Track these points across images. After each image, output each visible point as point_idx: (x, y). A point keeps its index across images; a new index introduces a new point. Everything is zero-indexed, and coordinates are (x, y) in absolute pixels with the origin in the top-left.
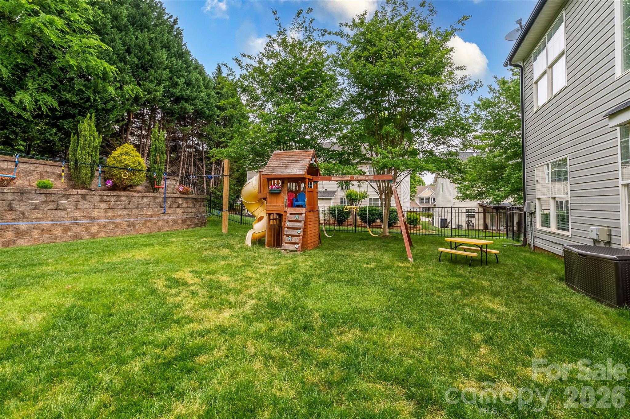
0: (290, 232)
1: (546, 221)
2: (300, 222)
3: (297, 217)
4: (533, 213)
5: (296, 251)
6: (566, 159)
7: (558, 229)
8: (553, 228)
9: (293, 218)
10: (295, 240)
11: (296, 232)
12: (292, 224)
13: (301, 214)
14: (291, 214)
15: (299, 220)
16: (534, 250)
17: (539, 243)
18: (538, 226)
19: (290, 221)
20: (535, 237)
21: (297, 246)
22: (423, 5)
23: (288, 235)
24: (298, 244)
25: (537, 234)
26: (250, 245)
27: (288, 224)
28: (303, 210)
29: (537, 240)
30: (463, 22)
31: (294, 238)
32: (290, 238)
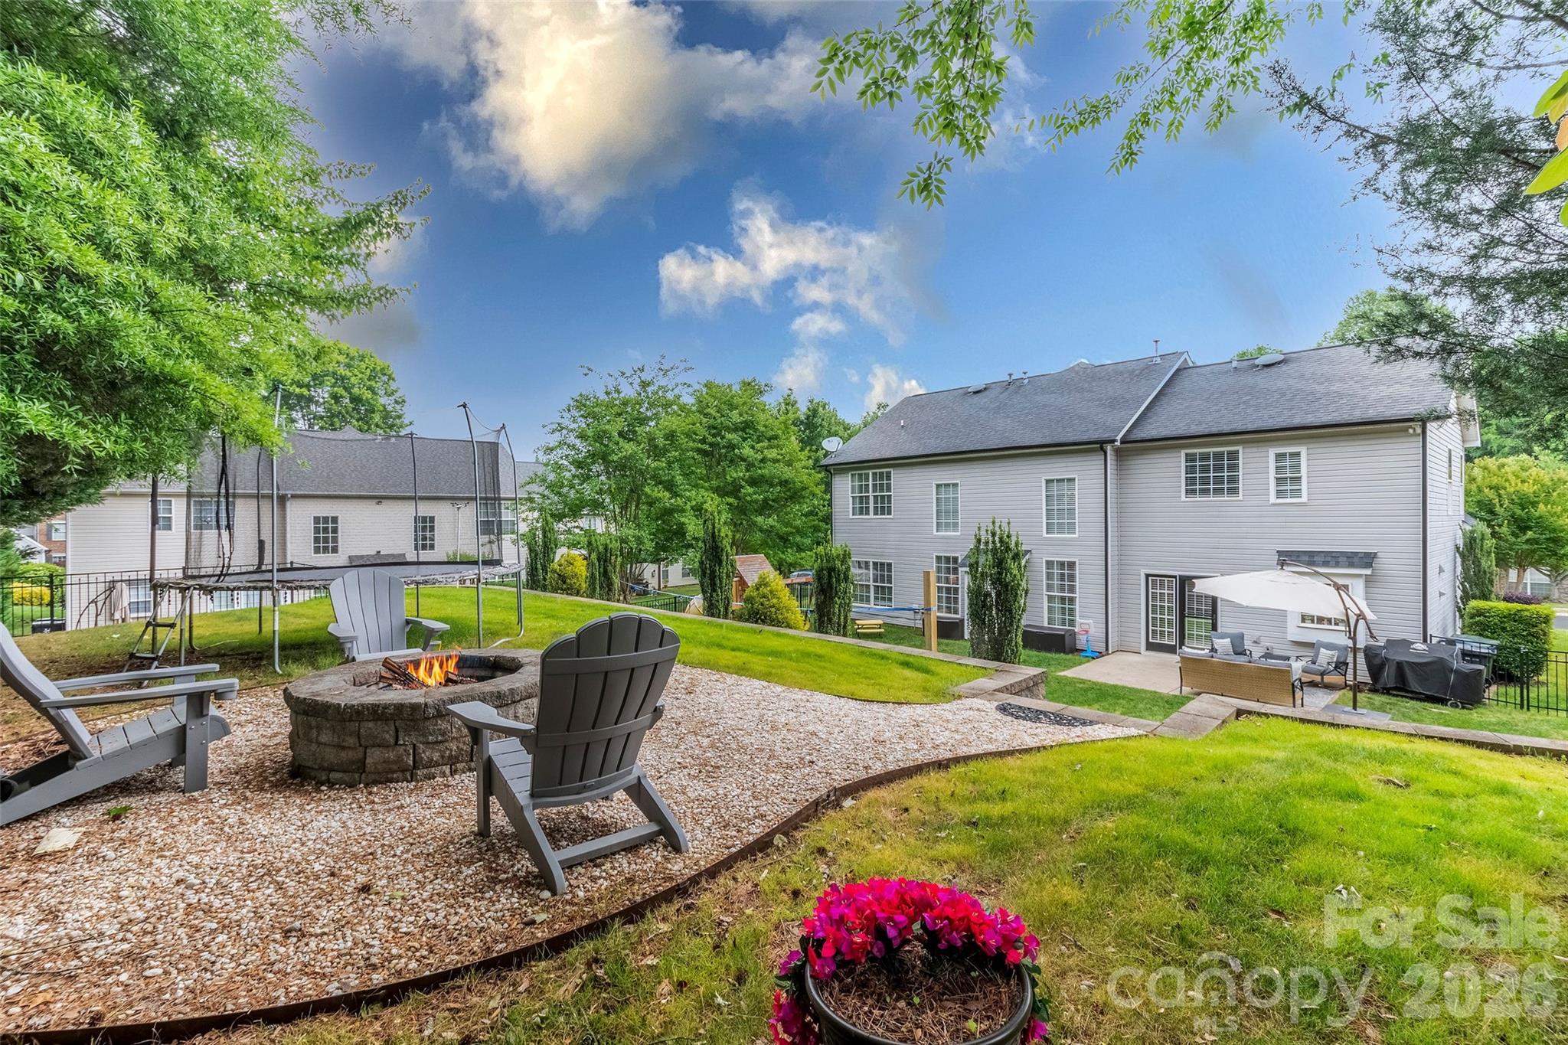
6: (890, 562)
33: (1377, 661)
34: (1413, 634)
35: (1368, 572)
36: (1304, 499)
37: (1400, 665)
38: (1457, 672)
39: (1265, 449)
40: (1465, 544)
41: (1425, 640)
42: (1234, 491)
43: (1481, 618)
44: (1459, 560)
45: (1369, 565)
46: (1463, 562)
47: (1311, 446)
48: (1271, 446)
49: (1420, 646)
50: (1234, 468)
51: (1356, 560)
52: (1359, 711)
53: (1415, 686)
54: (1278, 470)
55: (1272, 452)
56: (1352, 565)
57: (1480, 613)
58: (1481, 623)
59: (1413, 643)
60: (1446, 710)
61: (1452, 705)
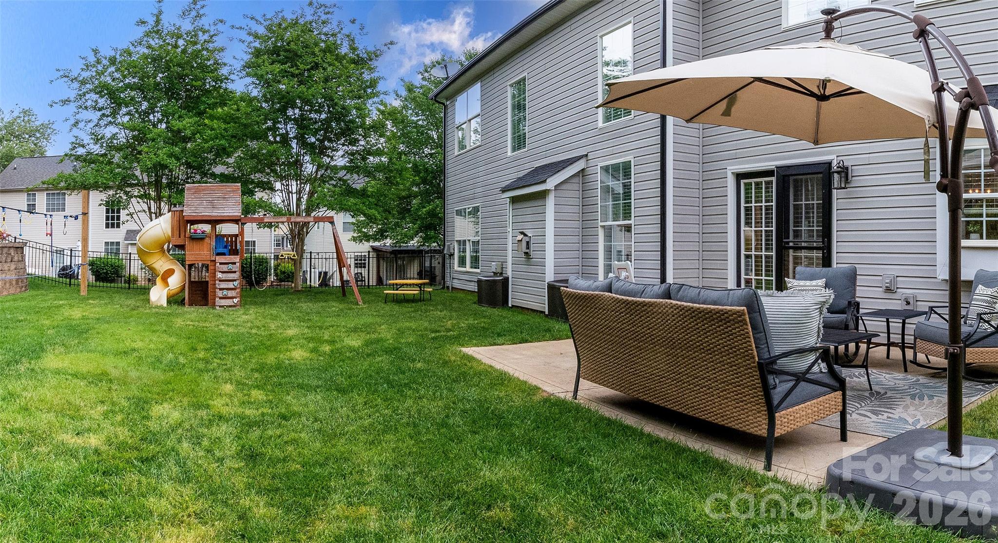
0: (223, 285)
1: (462, 262)
2: (235, 272)
3: (230, 266)
4: (452, 255)
5: (234, 306)
6: (479, 206)
7: (472, 267)
8: (468, 268)
9: (225, 268)
10: (230, 294)
11: (231, 285)
12: (225, 275)
13: (235, 263)
14: (221, 264)
15: (233, 270)
16: (452, 290)
17: (457, 284)
18: (456, 267)
19: (222, 272)
20: (453, 278)
21: (235, 301)
22: (353, 22)
23: (221, 289)
24: (236, 298)
25: (456, 276)
26: (165, 305)
27: (219, 275)
28: (238, 259)
29: (455, 281)
30: (390, 46)
31: (230, 291)
32: (225, 292)
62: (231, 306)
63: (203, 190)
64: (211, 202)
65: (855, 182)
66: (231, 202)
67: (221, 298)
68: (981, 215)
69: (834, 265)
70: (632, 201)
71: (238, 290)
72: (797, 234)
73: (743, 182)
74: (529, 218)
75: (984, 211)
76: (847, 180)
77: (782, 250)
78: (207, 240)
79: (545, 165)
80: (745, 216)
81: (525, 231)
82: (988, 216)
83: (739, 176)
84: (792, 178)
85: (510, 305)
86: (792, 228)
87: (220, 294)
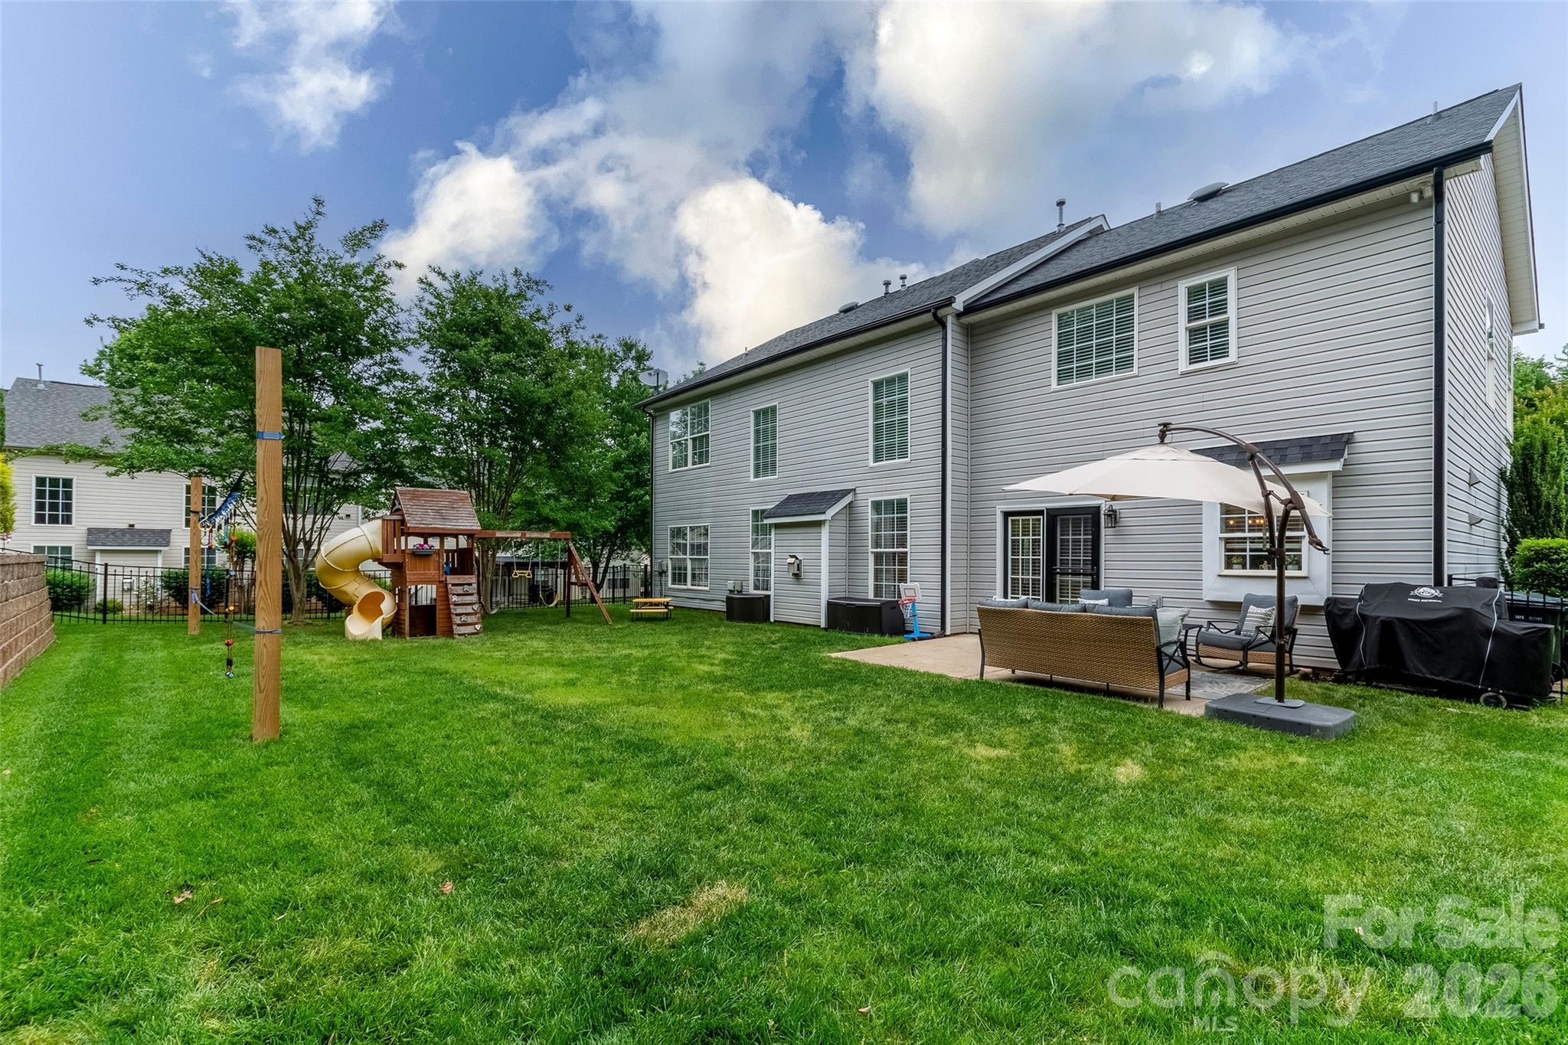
0: (460, 610)
1: (679, 580)
2: (472, 594)
3: (466, 588)
5: (477, 633)
7: (693, 585)
8: (689, 586)
9: (459, 590)
10: (470, 619)
11: (469, 609)
12: (461, 598)
13: (470, 584)
14: (453, 585)
15: (470, 592)
18: (670, 584)
19: (458, 595)
20: (666, 596)
21: (478, 627)
23: (457, 615)
24: (477, 623)
25: (670, 593)
26: (380, 638)
27: (455, 599)
28: (473, 579)
31: (469, 616)
32: (464, 618)
33: (1347, 623)
34: (1417, 575)
35: (1336, 466)
36: (1233, 356)
37: (1387, 626)
38: (1498, 635)
39: (1171, 284)
40: (1515, 465)
41: (1438, 582)
42: (1126, 363)
43: (1544, 565)
44: (1505, 492)
45: (1336, 455)
46: (1511, 494)
47: (1242, 264)
48: (1181, 277)
49: (1428, 592)
50: (1126, 324)
51: (1316, 449)
52: (1289, 702)
53: (1417, 667)
54: (1194, 314)
55: (1183, 286)
56: (1307, 458)
57: (1541, 555)
58: (1541, 573)
59: (1415, 587)
60: (1478, 711)
61: (1487, 702)
62: (472, 634)
63: (423, 496)
64: (437, 511)
65: (1124, 521)
66: (463, 513)
67: (458, 625)
68: (1245, 550)
69: (1103, 588)
70: (908, 532)
71: (479, 615)
72: (1063, 562)
73: (1010, 518)
74: (799, 543)
75: (1248, 546)
76: (1116, 522)
77: (1051, 575)
78: (435, 557)
79: (804, 495)
80: (1011, 548)
81: (797, 555)
82: (1251, 550)
83: (1007, 515)
84: (1059, 518)
85: (772, 620)
86: (1059, 557)
87: (457, 620)
